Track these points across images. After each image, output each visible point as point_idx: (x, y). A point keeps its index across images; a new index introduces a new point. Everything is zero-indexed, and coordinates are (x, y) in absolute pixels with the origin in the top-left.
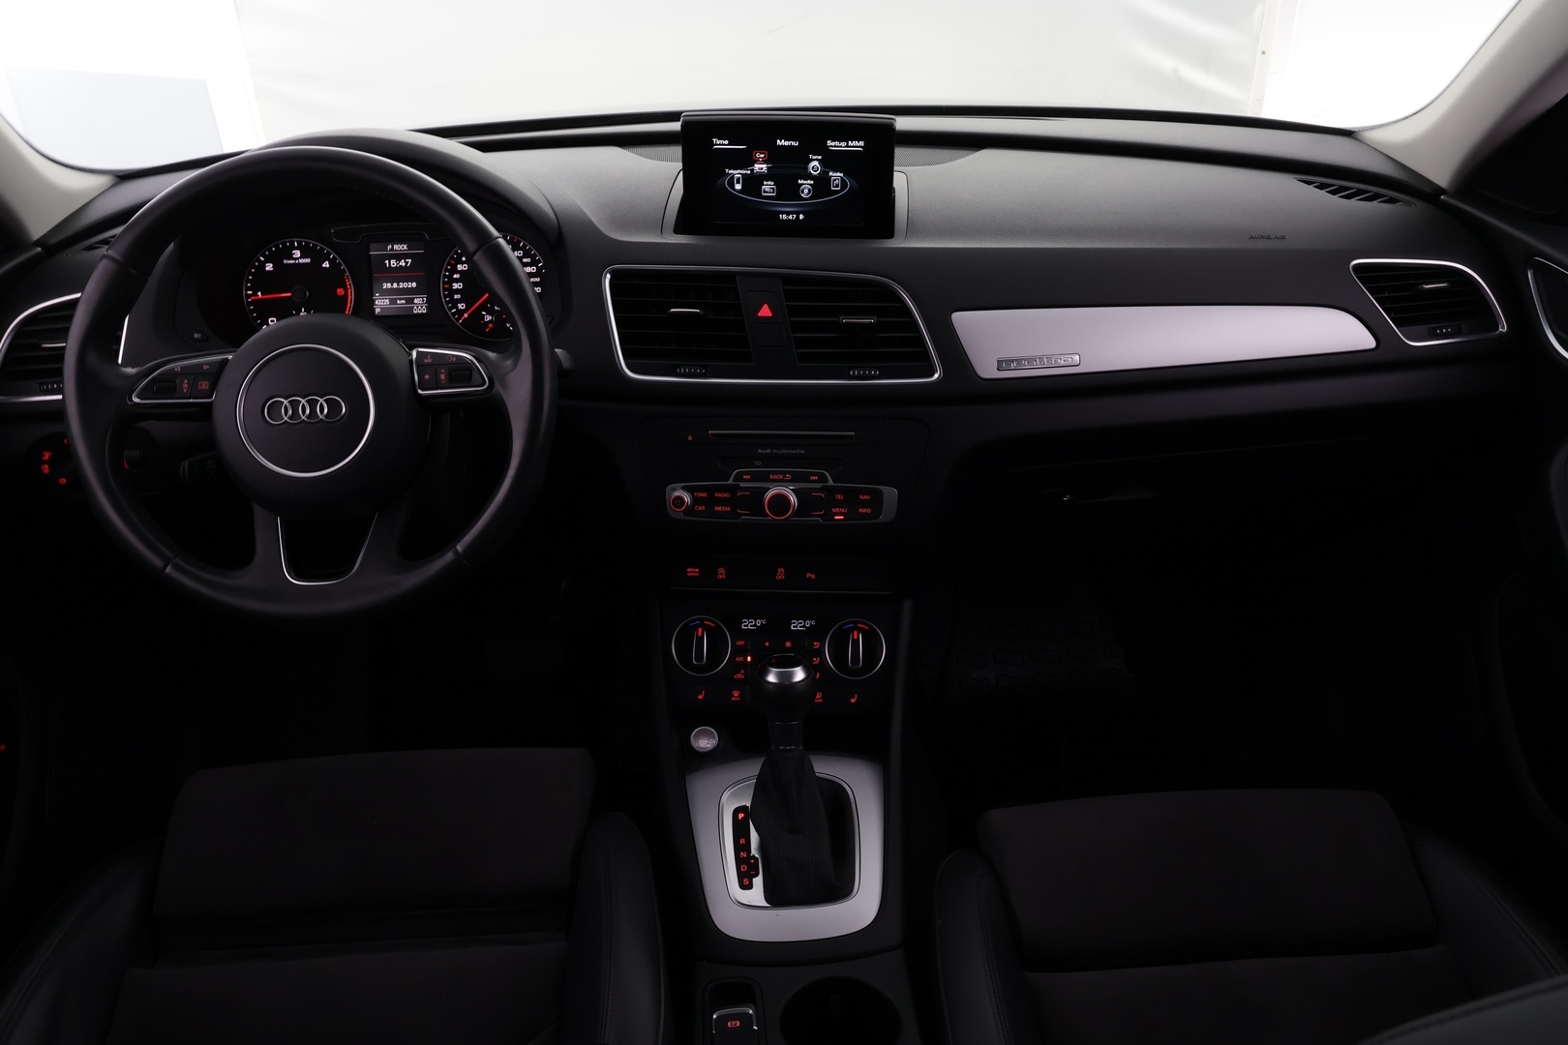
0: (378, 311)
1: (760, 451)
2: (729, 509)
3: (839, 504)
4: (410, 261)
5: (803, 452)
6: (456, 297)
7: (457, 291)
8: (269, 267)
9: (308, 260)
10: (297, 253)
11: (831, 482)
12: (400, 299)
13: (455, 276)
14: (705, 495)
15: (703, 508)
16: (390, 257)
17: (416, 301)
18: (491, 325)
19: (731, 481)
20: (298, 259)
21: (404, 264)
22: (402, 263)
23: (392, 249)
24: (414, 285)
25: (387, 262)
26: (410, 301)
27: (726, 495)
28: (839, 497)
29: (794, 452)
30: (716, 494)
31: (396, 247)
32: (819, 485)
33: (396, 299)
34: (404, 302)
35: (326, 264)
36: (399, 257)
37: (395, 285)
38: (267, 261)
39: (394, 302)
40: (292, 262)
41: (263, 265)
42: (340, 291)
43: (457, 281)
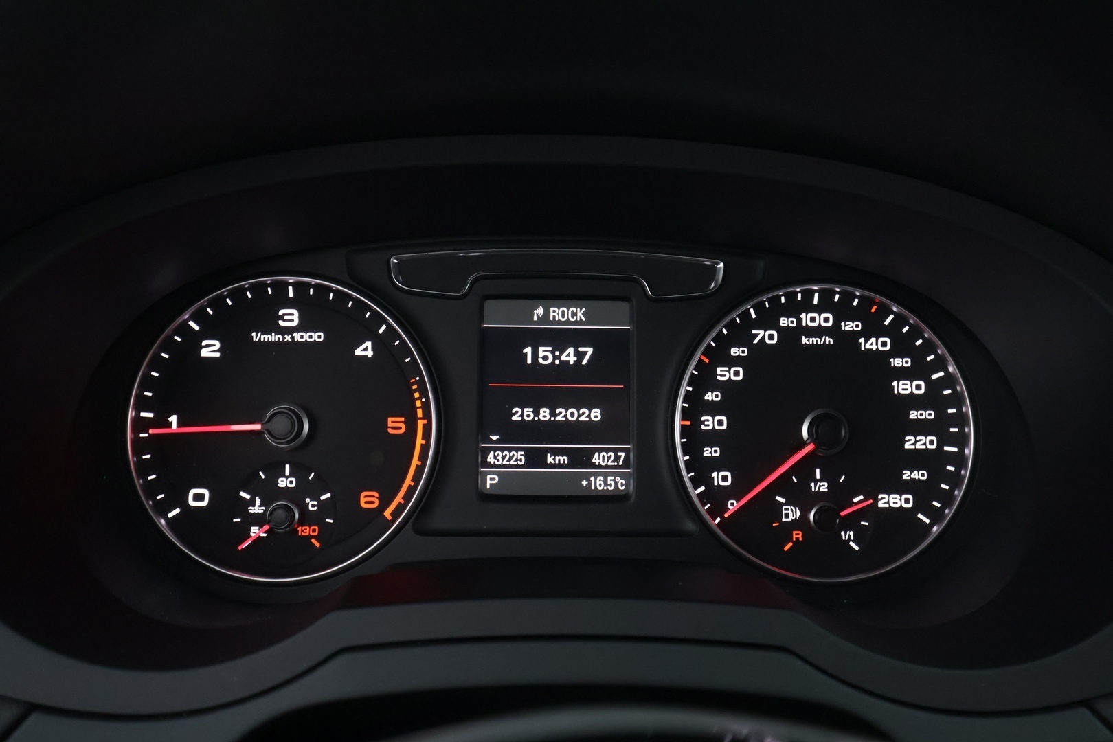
0: (491, 480)
4: (590, 350)
6: (708, 452)
7: (713, 438)
8: (211, 349)
9: (317, 337)
10: (291, 317)
12: (555, 452)
13: (709, 397)
16: (538, 338)
17: (597, 459)
18: (797, 535)
20: (290, 331)
21: (572, 360)
22: (569, 356)
23: (545, 318)
24: (596, 415)
25: (528, 351)
26: (581, 459)
31: (556, 313)
33: (545, 451)
34: (564, 459)
35: (365, 350)
36: (560, 338)
37: (545, 414)
38: (207, 333)
39: (536, 458)
40: (273, 338)
41: (194, 342)
42: (396, 425)
43: (713, 409)
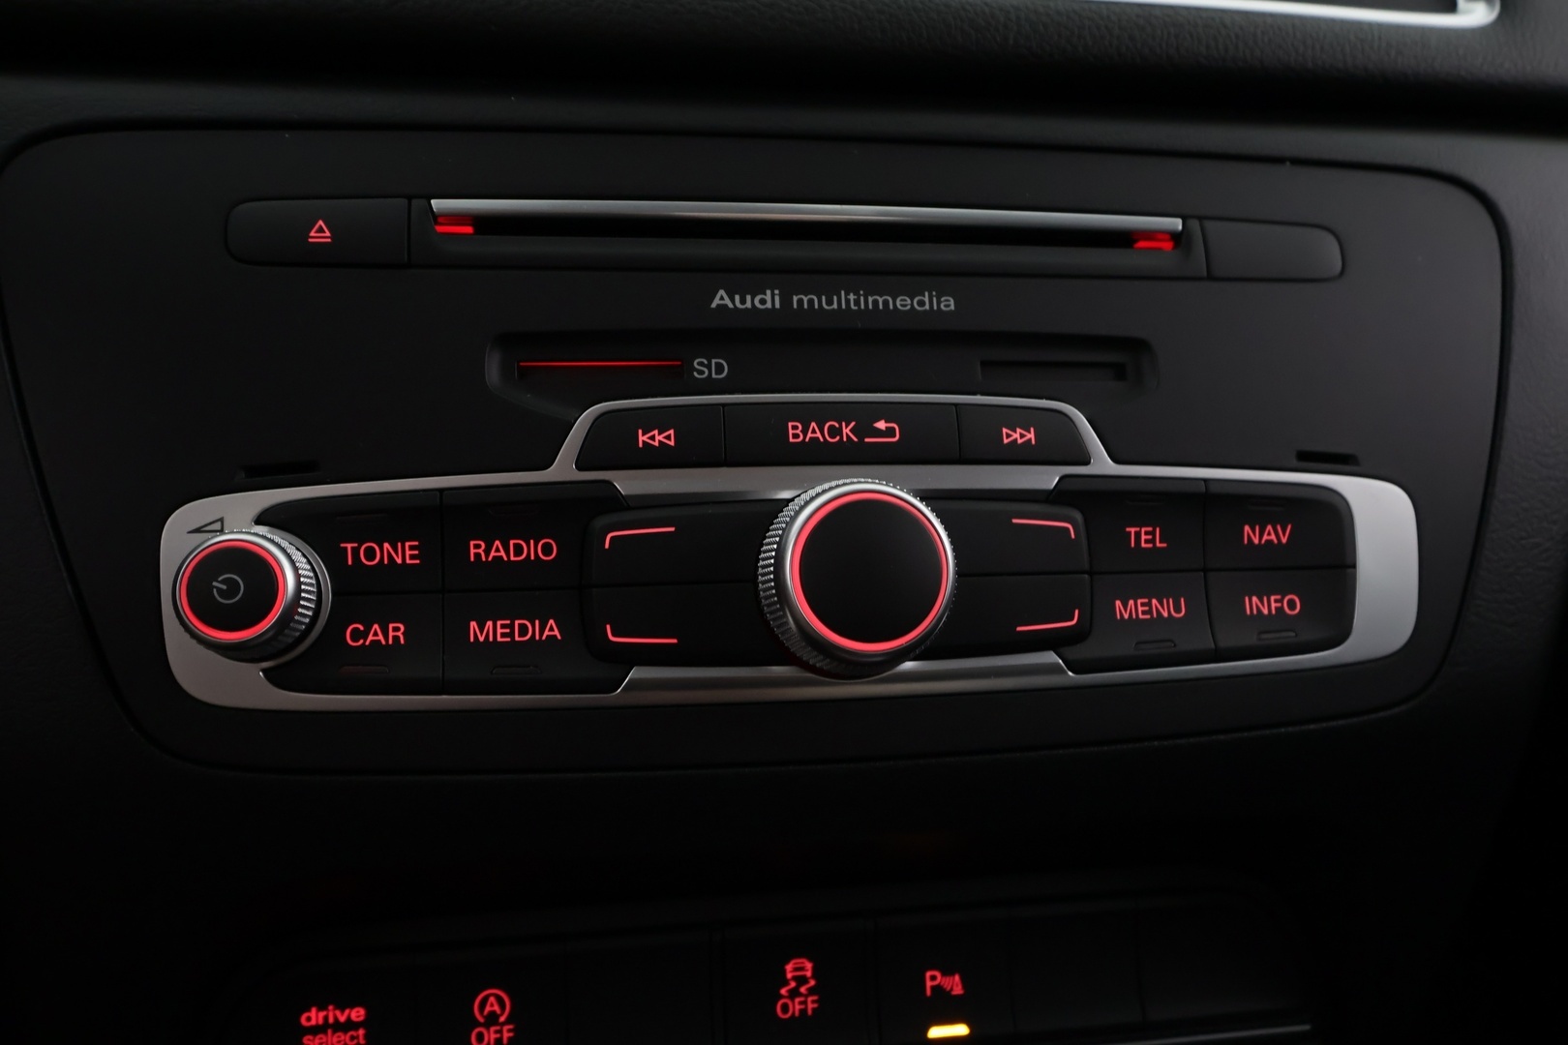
1: (721, 298)
2: (553, 629)
3: (1147, 573)
5: (949, 304)
11: (1102, 464)
14: (406, 554)
15: (398, 631)
19: (563, 468)
27: (532, 550)
28: (1143, 537)
29: (903, 303)
30: (476, 549)
32: (1048, 478)
